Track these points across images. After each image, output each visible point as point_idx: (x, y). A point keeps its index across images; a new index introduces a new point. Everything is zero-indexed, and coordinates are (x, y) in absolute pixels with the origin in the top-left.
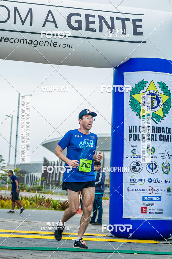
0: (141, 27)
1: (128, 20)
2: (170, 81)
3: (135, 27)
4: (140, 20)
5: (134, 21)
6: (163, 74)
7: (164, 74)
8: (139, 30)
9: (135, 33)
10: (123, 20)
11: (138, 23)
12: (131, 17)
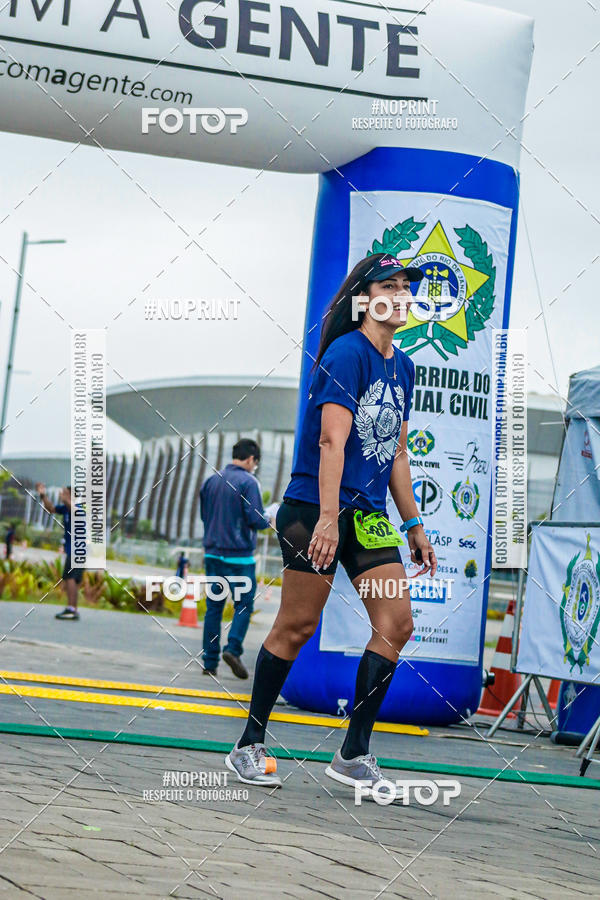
0: (413, 50)
1: (375, 25)
2: (495, 227)
3: (395, 50)
4: (414, 30)
5: (394, 31)
6: (473, 204)
7: (477, 205)
8: (405, 61)
9: (394, 70)
10: (359, 27)
11: (405, 39)
12: (384, 18)
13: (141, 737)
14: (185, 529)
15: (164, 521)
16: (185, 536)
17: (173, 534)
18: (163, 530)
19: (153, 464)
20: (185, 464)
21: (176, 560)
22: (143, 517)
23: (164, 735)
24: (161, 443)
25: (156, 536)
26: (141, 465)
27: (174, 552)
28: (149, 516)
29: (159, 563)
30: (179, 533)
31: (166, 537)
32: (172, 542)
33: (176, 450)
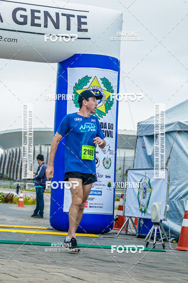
0: (86, 23)
1: (73, 16)
2: (113, 77)
3: (80, 23)
4: (85, 17)
5: (79, 17)
7: (107, 71)
8: (83, 27)
9: (80, 30)
10: (69, 17)
11: (83, 20)
12: (76, 14)
13: (9, 241)
14: (19, 177)
15: (12, 174)
16: (18, 179)
17: (15, 179)
18: (11, 177)
19: (8, 157)
20: (18, 156)
21: (16, 186)
22: (5, 173)
23: (16, 240)
24: (10, 150)
25: (9, 179)
26: (4, 157)
27: (15, 184)
28: (7, 173)
29: (11, 187)
30: (17, 178)
31: (13, 179)
32: (15, 181)
33: (15, 152)
